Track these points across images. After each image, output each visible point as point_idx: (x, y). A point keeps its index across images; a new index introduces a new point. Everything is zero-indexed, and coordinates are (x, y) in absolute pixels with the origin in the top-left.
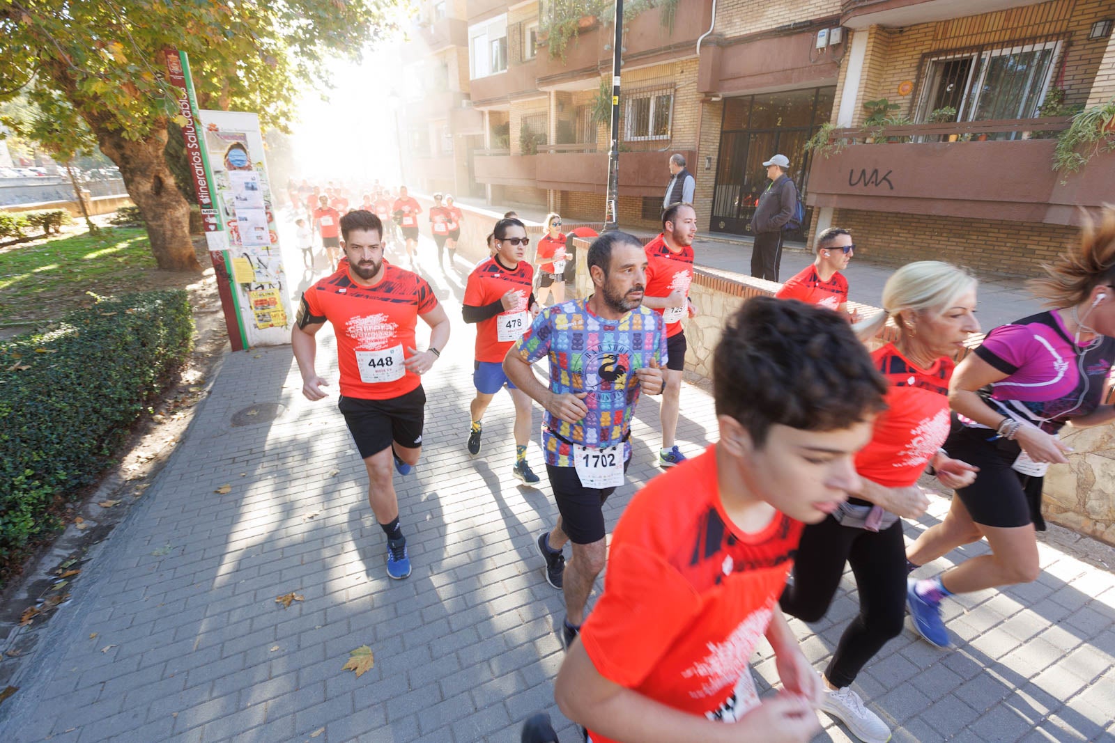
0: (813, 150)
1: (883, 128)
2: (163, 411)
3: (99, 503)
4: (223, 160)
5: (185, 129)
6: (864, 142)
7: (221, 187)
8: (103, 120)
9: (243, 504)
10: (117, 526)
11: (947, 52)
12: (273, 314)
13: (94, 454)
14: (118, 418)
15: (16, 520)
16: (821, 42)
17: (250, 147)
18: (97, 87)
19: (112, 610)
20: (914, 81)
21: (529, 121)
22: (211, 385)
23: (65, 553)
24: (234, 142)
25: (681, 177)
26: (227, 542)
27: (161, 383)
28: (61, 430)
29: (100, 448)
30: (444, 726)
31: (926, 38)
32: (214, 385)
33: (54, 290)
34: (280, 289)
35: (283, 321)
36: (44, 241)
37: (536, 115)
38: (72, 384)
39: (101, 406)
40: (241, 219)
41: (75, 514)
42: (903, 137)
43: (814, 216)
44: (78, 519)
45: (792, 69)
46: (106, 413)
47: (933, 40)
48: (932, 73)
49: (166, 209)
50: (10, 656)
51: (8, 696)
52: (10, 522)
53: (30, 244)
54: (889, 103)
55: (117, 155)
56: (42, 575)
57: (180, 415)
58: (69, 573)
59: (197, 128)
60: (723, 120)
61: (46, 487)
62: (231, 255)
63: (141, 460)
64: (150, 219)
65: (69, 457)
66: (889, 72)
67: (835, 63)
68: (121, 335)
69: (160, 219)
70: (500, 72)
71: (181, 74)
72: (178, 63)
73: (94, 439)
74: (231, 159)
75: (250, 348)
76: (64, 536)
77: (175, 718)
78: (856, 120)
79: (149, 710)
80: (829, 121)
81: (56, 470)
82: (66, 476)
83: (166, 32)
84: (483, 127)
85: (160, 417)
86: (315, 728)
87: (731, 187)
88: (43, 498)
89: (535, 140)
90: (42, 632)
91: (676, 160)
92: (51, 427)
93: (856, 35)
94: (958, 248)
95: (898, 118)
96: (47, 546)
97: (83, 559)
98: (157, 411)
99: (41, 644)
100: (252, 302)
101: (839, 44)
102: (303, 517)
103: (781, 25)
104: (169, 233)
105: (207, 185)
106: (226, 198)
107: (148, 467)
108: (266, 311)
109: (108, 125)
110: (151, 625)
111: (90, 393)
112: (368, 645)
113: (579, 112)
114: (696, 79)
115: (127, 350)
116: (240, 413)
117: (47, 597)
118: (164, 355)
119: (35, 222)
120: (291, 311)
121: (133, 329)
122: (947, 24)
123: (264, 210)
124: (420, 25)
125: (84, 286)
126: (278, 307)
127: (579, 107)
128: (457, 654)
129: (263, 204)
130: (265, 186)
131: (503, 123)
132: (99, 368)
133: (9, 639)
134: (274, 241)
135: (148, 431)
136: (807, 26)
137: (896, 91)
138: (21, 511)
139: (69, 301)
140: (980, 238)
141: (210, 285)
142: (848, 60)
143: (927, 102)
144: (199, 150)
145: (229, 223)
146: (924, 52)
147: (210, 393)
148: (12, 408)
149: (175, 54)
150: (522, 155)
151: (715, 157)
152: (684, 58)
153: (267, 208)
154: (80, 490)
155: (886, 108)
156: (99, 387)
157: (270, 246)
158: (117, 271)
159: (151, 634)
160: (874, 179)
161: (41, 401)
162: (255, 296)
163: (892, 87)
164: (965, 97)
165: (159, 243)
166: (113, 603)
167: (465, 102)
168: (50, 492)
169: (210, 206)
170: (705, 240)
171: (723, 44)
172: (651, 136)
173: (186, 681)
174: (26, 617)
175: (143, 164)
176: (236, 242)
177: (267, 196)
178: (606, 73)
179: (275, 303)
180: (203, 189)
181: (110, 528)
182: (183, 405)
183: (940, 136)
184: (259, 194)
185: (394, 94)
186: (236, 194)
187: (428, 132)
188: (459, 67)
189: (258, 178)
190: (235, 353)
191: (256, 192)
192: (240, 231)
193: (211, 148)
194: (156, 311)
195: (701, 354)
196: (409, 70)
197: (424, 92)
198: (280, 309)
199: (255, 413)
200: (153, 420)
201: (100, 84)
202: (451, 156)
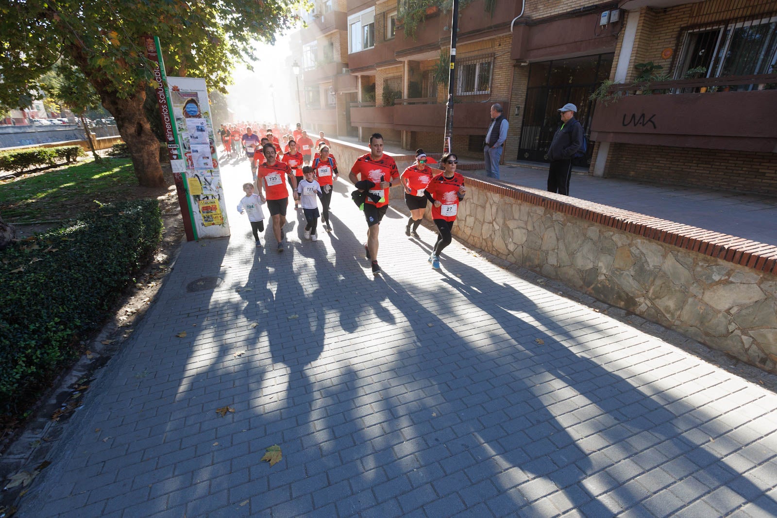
0: (595, 100)
1: (649, 83)
2: (142, 281)
3: (101, 341)
4: (182, 111)
5: (157, 90)
6: (635, 94)
7: (181, 129)
8: (104, 85)
9: (195, 344)
10: (113, 357)
11: (700, 26)
12: (215, 216)
13: (98, 309)
14: (114, 285)
15: (49, 351)
16: (604, 21)
18: (101, 62)
19: (109, 413)
20: (674, 48)
21: (389, 82)
22: (173, 264)
23: (80, 374)
24: (189, 98)
25: (499, 120)
26: (184, 370)
27: (141, 262)
28: (77, 292)
29: (102, 305)
30: (330, 503)
31: (684, 16)
32: (175, 264)
33: (73, 199)
34: (219, 199)
35: (221, 221)
36: (67, 167)
37: (394, 78)
38: (84, 261)
39: (103, 277)
40: (194, 151)
41: (86, 349)
42: (665, 90)
43: (595, 148)
44: (88, 352)
45: (582, 41)
46: (106, 281)
47: (689, 17)
48: (688, 42)
49: (144, 145)
50: (46, 441)
51: (45, 467)
52: (45, 352)
53: (58, 169)
54: (655, 65)
55: (113, 109)
56: (65, 388)
57: (153, 284)
58: (82, 387)
59: (166, 89)
60: (529, 79)
61: (68, 330)
62: (187, 176)
63: (128, 313)
64: (134, 152)
65: (82, 310)
66: (654, 42)
67: (614, 36)
68: (116, 230)
69: (140, 152)
70: (369, 48)
71: (155, 52)
72: (153, 44)
73: (98, 299)
74: (188, 110)
75: (199, 239)
76: (79, 363)
77: (151, 488)
78: (629, 78)
79: (133, 481)
80: (608, 79)
81: (74, 318)
82: (80, 323)
83: (145, 24)
84: (357, 87)
85: (140, 285)
86: (242, 500)
87: (534, 128)
88: (66, 337)
89: (393, 95)
90: (65, 426)
91: (495, 108)
92: (70, 290)
93: (630, 14)
94: (705, 172)
95: (661, 75)
96: (69, 369)
97: (91, 378)
98: (138, 281)
99: (64, 434)
100: (201, 208)
101: (617, 22)
102: (234, 355)
103: (574, 9)
104: (146, 162)
105: (171, 128)
106: (184, 137)
107: (132, 318)
108: (209, 214)
109: (108, 88)
110: (135, 425)
111: (95, 268)
112: (278, 444)
113: (425, 75)
114: (510, 50)
115: (119, 240)
116: (192, 283)
117: (68, 403)
118: (143, 243)
119: (61, 154)
120: (226, 214)
121: (123, 226)
122: (701, 4)
123: (209, 145)
124: (314, 16)
125: (92, 197)
126: (218, 211)
127: (425, 72)
128: (339, 454)
129: (208, 141)
130: (210, 128)
131: (371, 84)
132: (102, 251)
133: (45, 430)
134: (215, 165)
135: (133, 294)
136: (594, 9)
137: (660, 55)
138: (52, 345)
139: (82, 206)
140: (722, 164)
141: (173, 197)
142: (624, 34)
143: (684, 63)
144: (166, 104)
145: (185, 154)
146: (682, 26)
147: (172, 269)
148: (47, 276)
149: (151, 39)
150: (384, 106)
151: (523, 106)
152: (501, 35)
153: (211, 143)
154: (90, 333)
155: (651, 68)
156: (102, 264)
157: (213, 170)
158: (112, 187)
159: (135, 430)
160: (641, 121)
161: (65, 273)
162: (202, 204)
163: (655, 53)
164: (713, 59)
165: (140, 168)
166: (110, 409)
167: (344, 69)
168: (70, 333)
169: (173, 142)
171: (529, 24)
172: (476, 92)
173: (158, 463)
174: (55, 416)
175: (130, 114)
176: (190, 167)
177: (211, 135)
178: (445, 47)
179: (215, 209)
180: (169, 131)
181: (108, 358)
182: (155, 277)
183: (693, 88)
184: (206, 134)
185: (296, 65)
186: (190, 134)
187: (318, 92)
188: (341, 45)
189: (205, 123)
190: (190, 243)
191: (204, 133)
192: (193, 160)
193: (175, 103)
194: (138, 213)
195: (511, 247)
196: (306, 48)
197: (316, 63)
198: (219, 213)
199: (202, 284)
200: (135, 287)
201: (103, 60)
202: (334, 108)
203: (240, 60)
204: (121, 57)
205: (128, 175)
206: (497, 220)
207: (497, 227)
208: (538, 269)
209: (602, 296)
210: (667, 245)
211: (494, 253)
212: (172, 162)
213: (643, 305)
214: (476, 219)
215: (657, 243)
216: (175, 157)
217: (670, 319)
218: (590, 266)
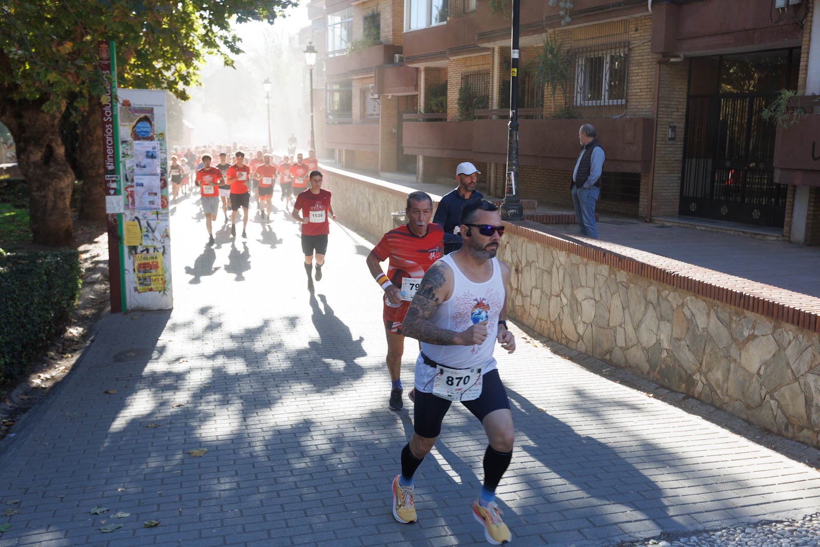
0: (771, 118)
2: (55, 351)
3: (17, 395)
4: (130, 131)
5: (105, 105)
7: (125, 155)
12: (154, 278)
14: (33, 338)
16: (780, 1)
17: (155, 120)
21: (470, 80)
22: (92, 337)
24: (142, 115)
25: (590, 147)
27: (56, 325)
29: (21, 358)
32: (96, 336)
34: (164, 253)
35: (162, 286)
37: (478, 74)
40: (138, 185)
41: (4, 397)
43: (789, 195)
45: (754, 29)
49: (52, 179)
57: (68, 355)
58: (8, 423)
59: (114, 104)
60: (689, 83)
62: (124, 219)
63: (42, 378)
64: (35, 189)
67: (797, 24)
69: (44, 190)
70: (438, 24)
71: (108, 59)
72: (107, 51)
74: (138, 130)
75: (127, 312)
77: (95, 464)
80: (797, 87)
83: (91, 16)
84: (416, 87)
85: (53, 354)
87: (701, 160)
89: (476, 102)
91: (585, 129)
97: (16, 419)
100: (136, 265)
104: (50, 204)
105: (113, 154)
106: (128, 166)
107: (48, 383)
108: (147, 275)
114: (651, 38)
115: (41, 287)
116: (120, 354)
120: (170, 276)
123: (159, 177)
126: (160, 271)
129: (159, 171)
130: (164, 155)
131: (441, 83)
132: (28, 294)
134: (165, 205)
142: (811, 21)
144: (112, 123)
145: (126, 189)
147: (92, 341)
149: (106, 44)
150: (460, 121)
151: (681, 125)
152: (636, 15)
153: (162, 174)
156: (27, 308)
157: (161, 211)
162: (140, 259)
165: (38, 216)
166: (45, 431)
167: (397, 56)
169: (113, 172)
170: (668, 224)
172: (604, 101)
175: (38, 133)
177: (164, 163)
178: (553, 30)
179: (156, 267)
180: (110, 157)
181: (28, 409)
182: (69, 349)
184: (157, 162)
185: (311, 49)
186: (137, 162)
187: (351, 92)
188: (394, 16)
189: (158, 147)
190: (114, 315)
191: (155, 160)
192: (136, 197)
193: (123, 121)
194: (57, 262)
195: (581, 329)
196: (335, 19)
197: (349, 45)
198: (161, 273)
199: (133, 355)
200: (47, 355)
201: (54, 75)
202: (377, 121)
203: (215, 50)
204: (76, 72)
205: (12, 227)
206: (565, 289)
207: (565, 301)
208: (608, 357)
209: (666, 380)
210: (708, 299)
211: (564, 341)
212: (108, 198)
213: (700, 384)
214: (542, 292)
215: (701, 299)
216: (112, 192)
217: (721, 396)
218: (653, 341)
